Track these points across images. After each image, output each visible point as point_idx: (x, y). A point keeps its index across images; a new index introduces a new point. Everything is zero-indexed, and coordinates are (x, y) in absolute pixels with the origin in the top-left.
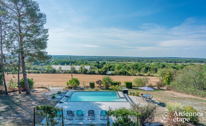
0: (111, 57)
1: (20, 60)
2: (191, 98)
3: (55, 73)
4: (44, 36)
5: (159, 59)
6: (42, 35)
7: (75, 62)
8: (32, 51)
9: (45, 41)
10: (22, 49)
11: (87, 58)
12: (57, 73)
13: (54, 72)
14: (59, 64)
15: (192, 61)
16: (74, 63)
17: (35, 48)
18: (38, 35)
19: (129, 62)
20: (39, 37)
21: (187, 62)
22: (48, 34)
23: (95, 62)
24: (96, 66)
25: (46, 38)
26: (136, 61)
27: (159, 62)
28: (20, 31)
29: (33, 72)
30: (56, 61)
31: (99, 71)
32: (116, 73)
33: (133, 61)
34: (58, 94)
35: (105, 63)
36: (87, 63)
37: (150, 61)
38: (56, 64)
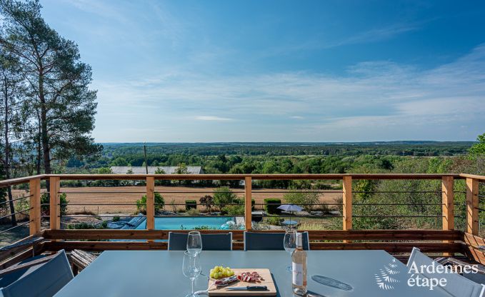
0: (256, 145)
1: (40, 155)
3: (117, 186)
4: (88, 106)
5: (380, 146)
6: (85, 103)
7: (167, 158)
8: (65, 136)
9: (90, 116)
10: (45, 132)
11: (197, 148)
12: (123, 186)
13: (116, 181)
14: (129, 164)
16: (164, 161)
17: (70, 131)
18: (76, 105)
19: (300, 156)
20: (79, 107)
22: (95, 101)
23: (216, 157)
24: (216, 166)
25: (92, 109)
26: (320, 154)
27: (379, 154)
28: (42, 97)
29: (66, 184)
30: (122, 156)
33: (313, 153)
34: (114, 221)
35: (239, 160)
36: (197, 160)
37: (355, 151)
38: (122, 164)
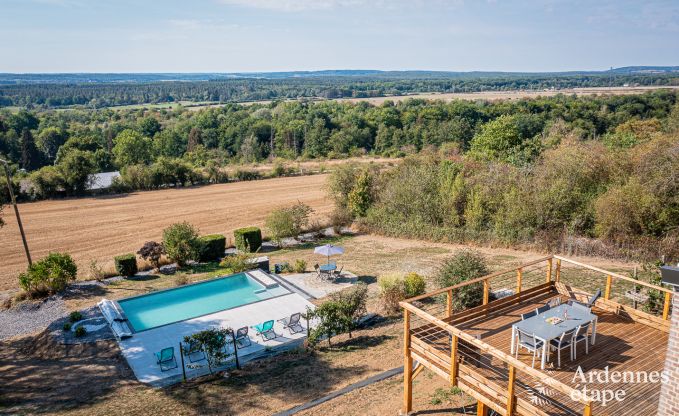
2: (416, 250)
5: (303, 81)
15: (417, 86)
19: (166, 105)
21: (401, 89)
26: (202, 98)
27: (304, 95)
31: (40, 181)
32: (134, 180)
33: (189, 98)
37: (265, 92)
